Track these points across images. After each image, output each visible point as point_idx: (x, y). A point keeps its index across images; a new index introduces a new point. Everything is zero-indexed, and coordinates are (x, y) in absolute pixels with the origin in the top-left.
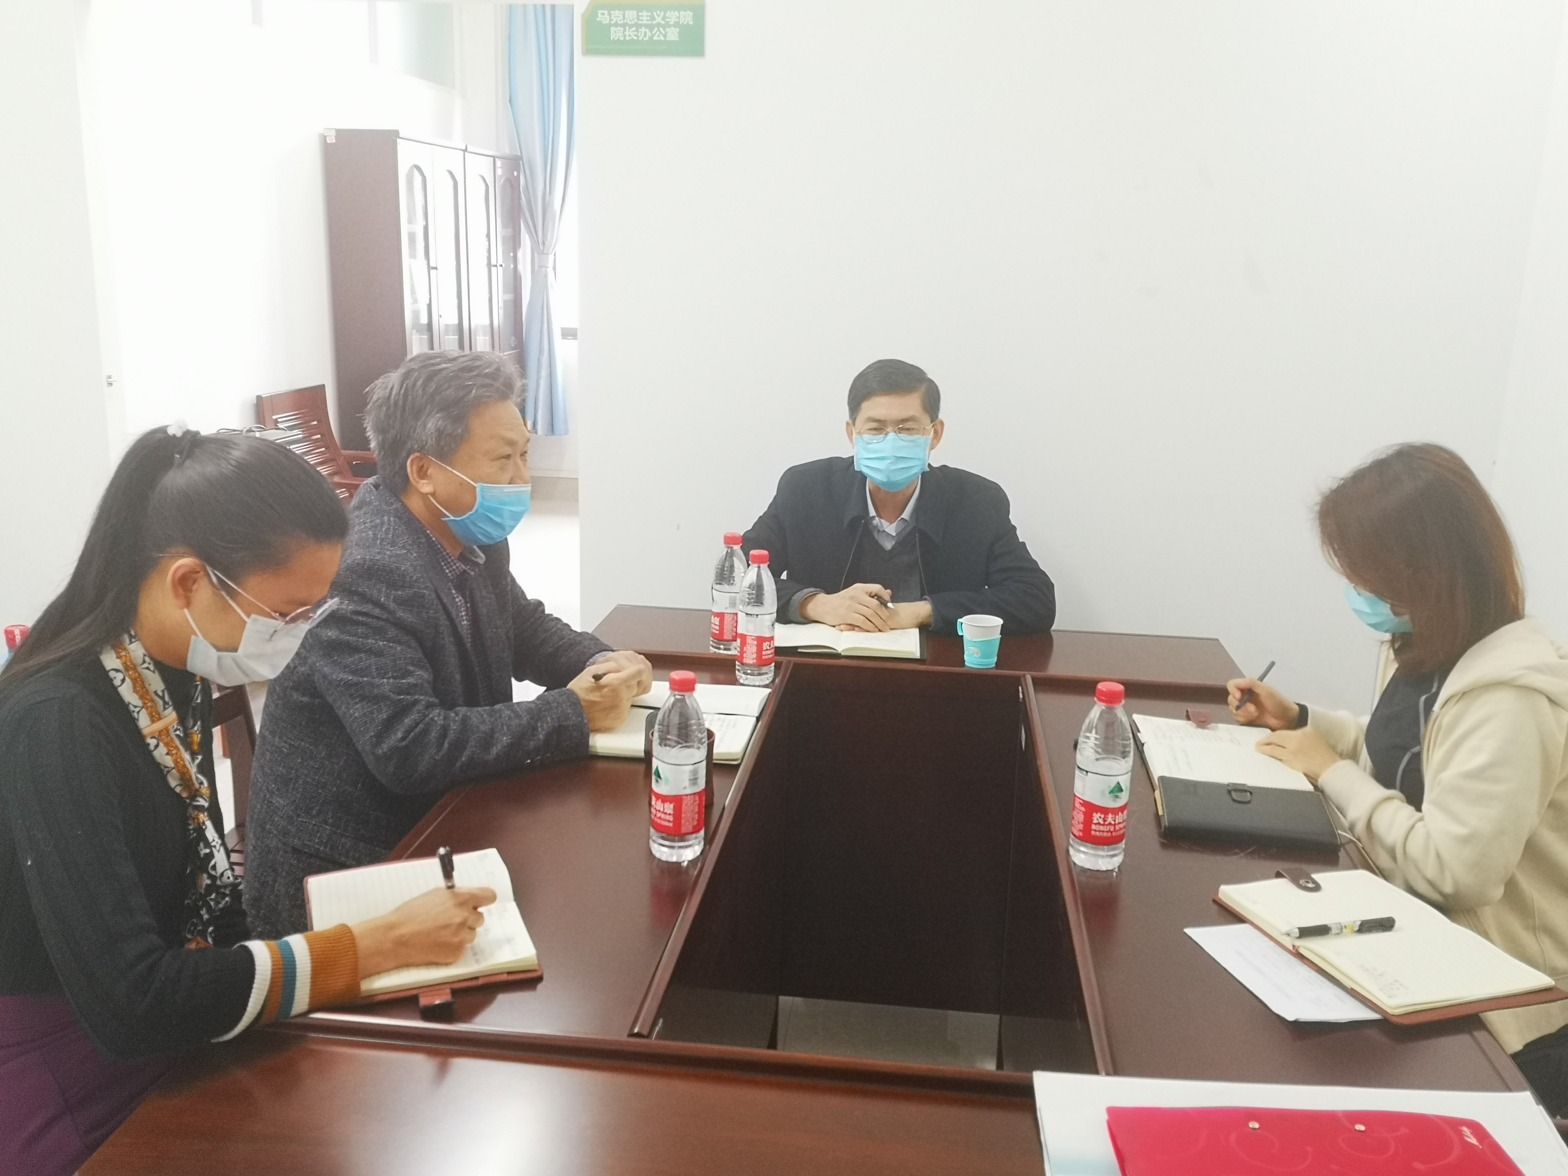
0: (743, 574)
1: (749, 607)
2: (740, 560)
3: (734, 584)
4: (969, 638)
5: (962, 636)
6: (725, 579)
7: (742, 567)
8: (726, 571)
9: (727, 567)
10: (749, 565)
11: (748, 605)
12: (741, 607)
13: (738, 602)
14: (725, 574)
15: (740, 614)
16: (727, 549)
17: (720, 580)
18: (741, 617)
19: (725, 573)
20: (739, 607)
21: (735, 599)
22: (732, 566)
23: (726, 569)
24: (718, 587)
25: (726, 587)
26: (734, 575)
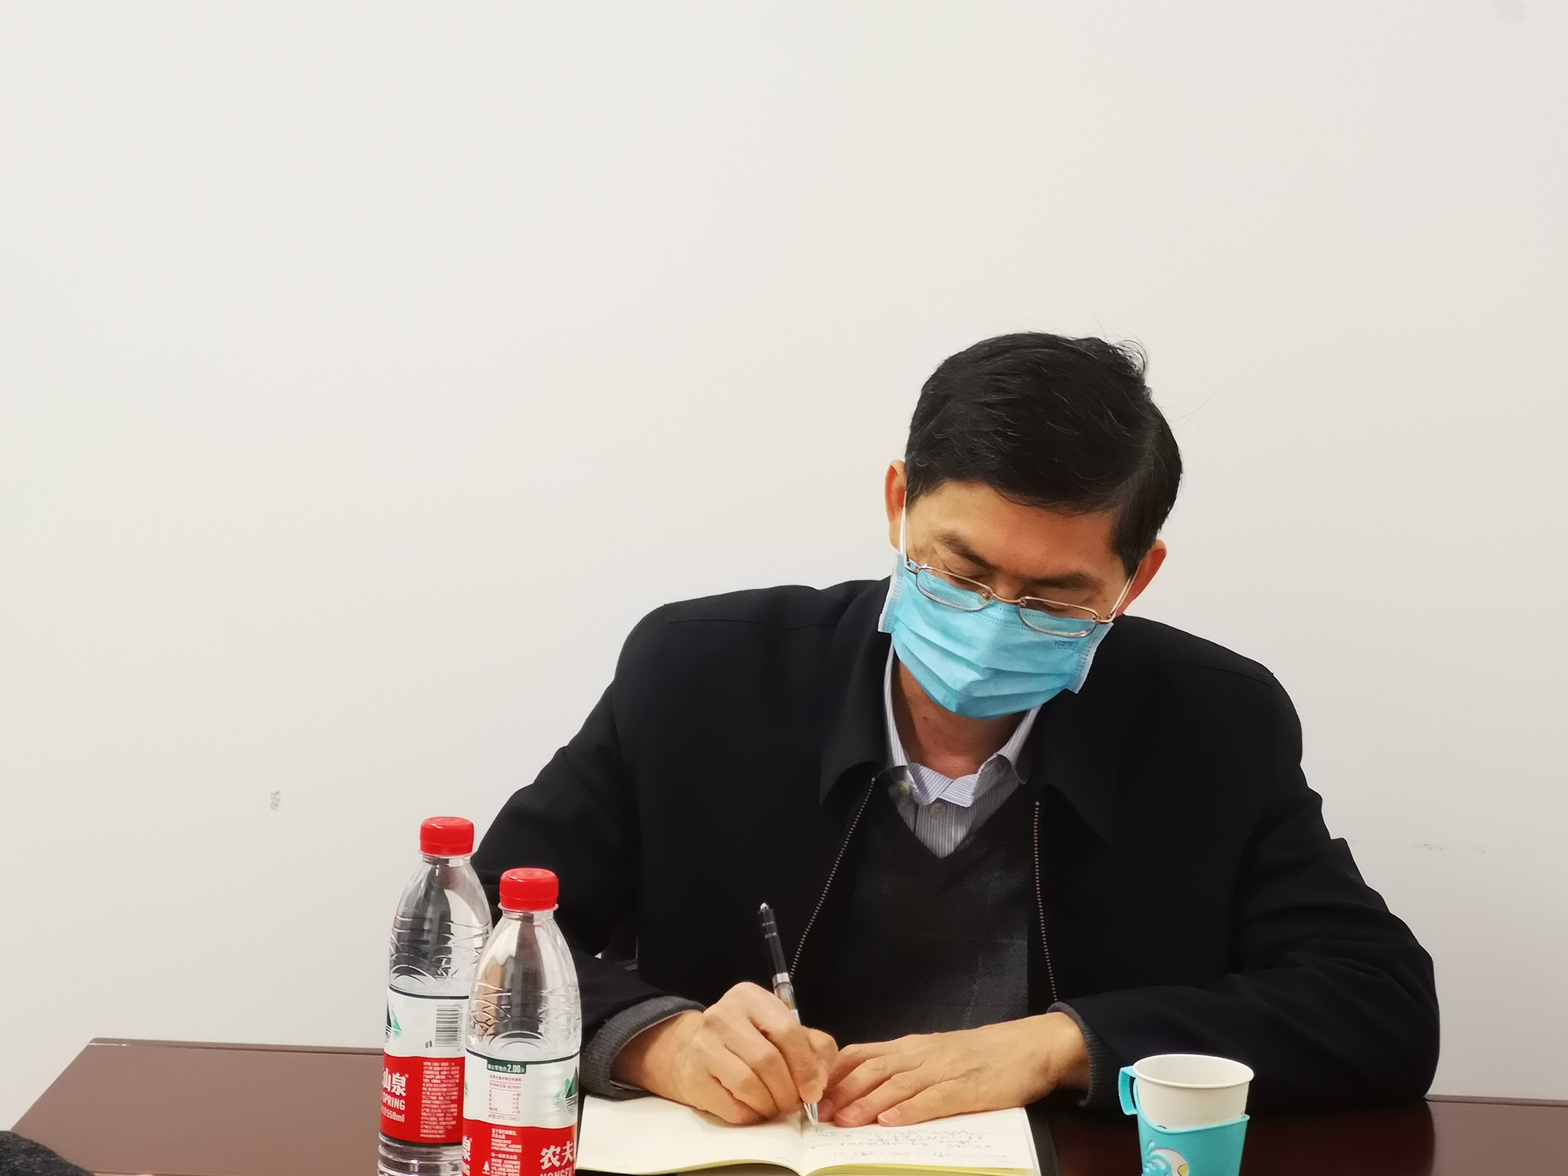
0: (478, 942)
1: (499, 1042)
2: (471, 900)
3: (451, 971)
4: (1154, 1125)
5: (1134, 1118)
6: (425, 956)
7: (475, 921)
8: (429, 931)
9: (431, 920)
10: (496, 917)
11: (495, 1035)
12: (474, 1040)
13: (464, 1024)
14: (427, 942)
15: (470, 1061)
16: (430, 867)
17: (409, 961)
18: (475, 1070)
19: (426, 937)
20: (468, 1041)
21: (454, 1017)
22: (445, 918)
23: (427, 927)
24: (405, 982)
25: (426, 983)
26: (450, 944)
